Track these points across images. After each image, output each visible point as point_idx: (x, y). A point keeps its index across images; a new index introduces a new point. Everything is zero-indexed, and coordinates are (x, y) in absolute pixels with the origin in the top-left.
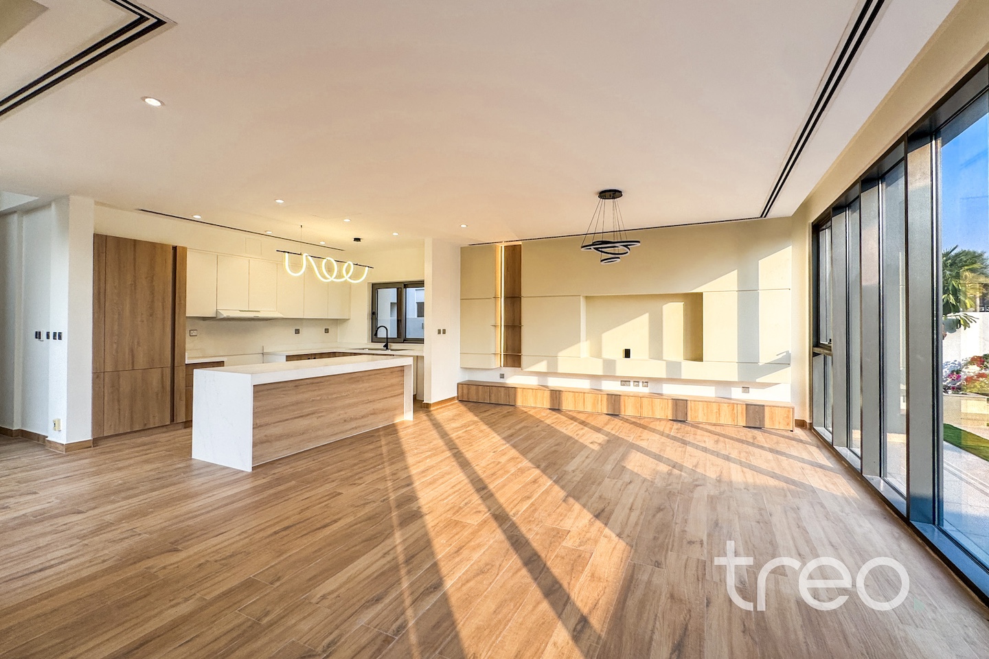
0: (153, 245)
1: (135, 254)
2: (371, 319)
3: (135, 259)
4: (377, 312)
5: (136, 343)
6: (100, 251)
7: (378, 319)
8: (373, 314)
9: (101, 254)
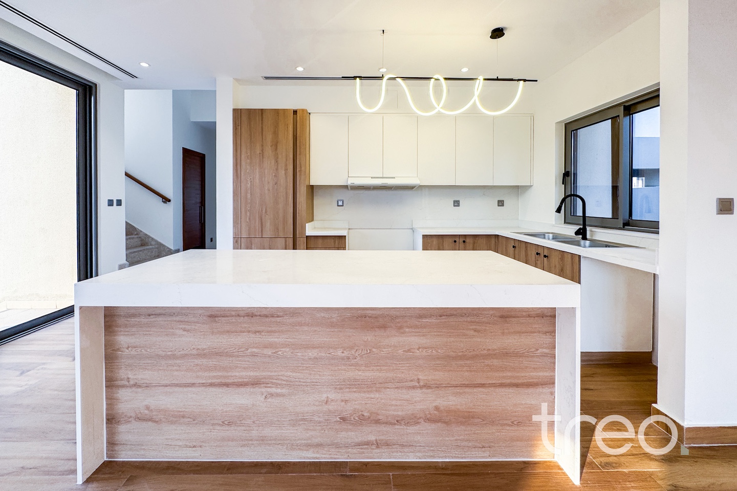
0: (277, 112)
1: (262, 123)
2: (563, 184)
3: (262, 128)
4: (575, 172)
5: (264, 211)
6: (237, 124)
7: (578, 185)
8: (566, 174)
9: (237, 127)
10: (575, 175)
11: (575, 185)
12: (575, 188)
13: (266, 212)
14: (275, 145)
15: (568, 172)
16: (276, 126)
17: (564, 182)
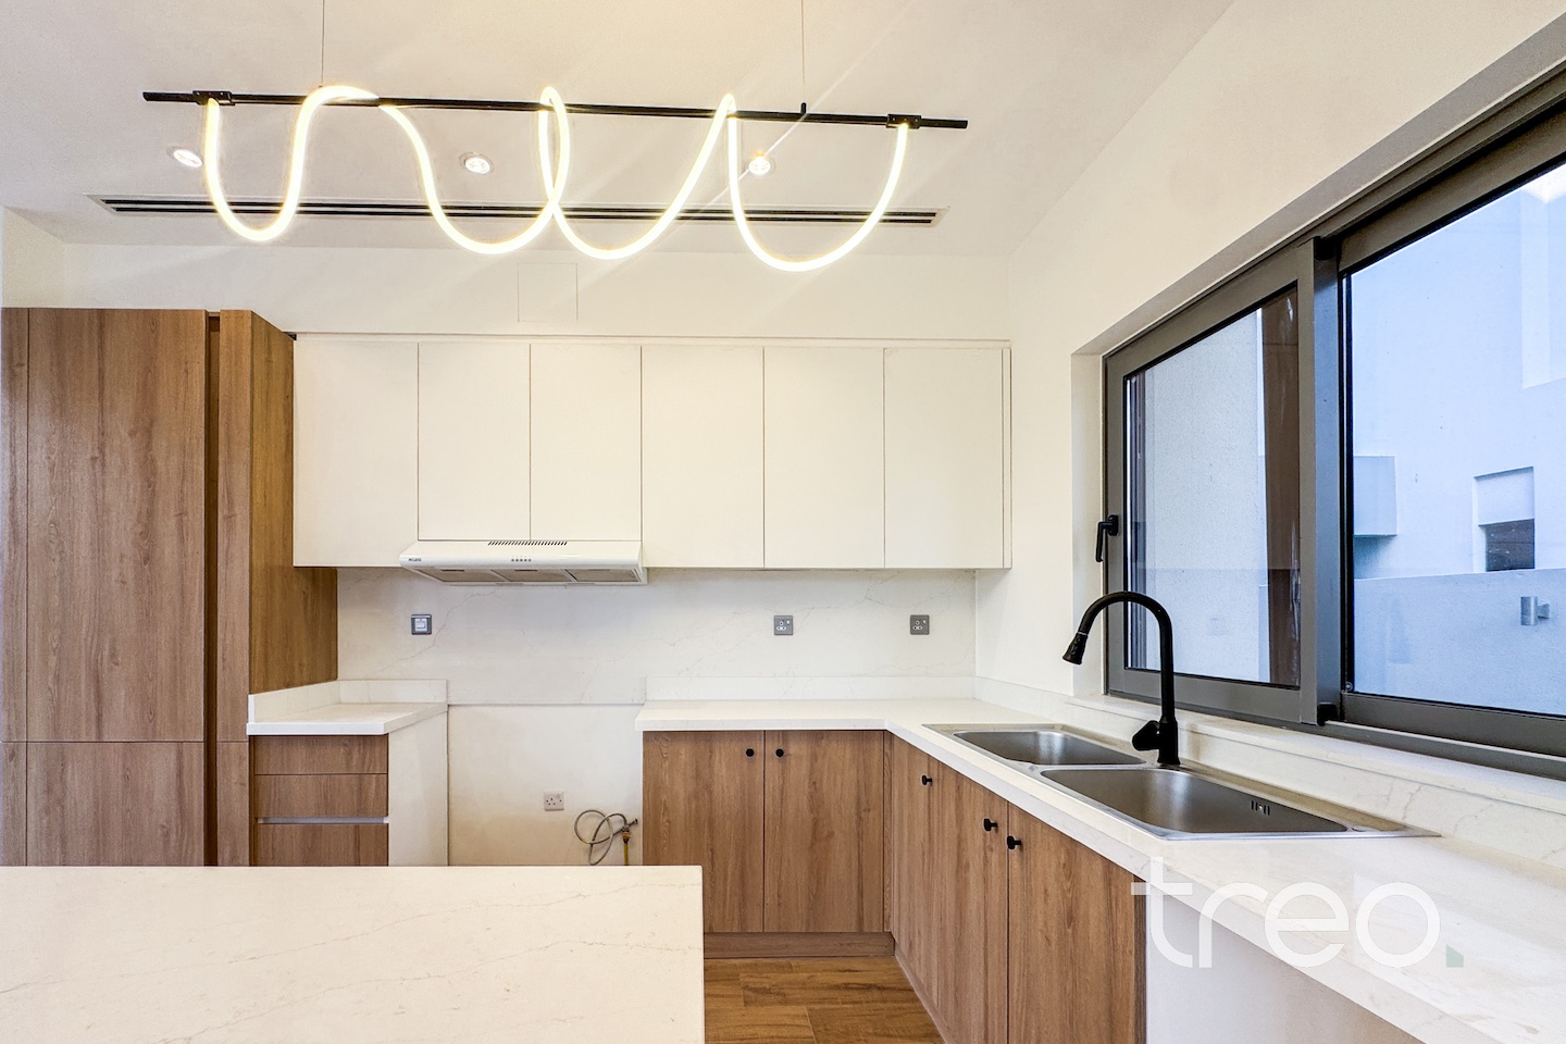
0: (150, 320)
1: (101, 358)
2: (1099, 560)
3: (101, 372)
4: (1140, 520)
5: (106, 653)
6: (16, 361)
7: (1148, 567)
8: (1110, 527)
9: (18, 370)
10: (1139, 528)
11: (1140, 565)
12: (1142, 575)
13: (113, 656)
14: (145, 430)
15: (1116, 518)
16: (149, 369)
17: (1102, 553)
